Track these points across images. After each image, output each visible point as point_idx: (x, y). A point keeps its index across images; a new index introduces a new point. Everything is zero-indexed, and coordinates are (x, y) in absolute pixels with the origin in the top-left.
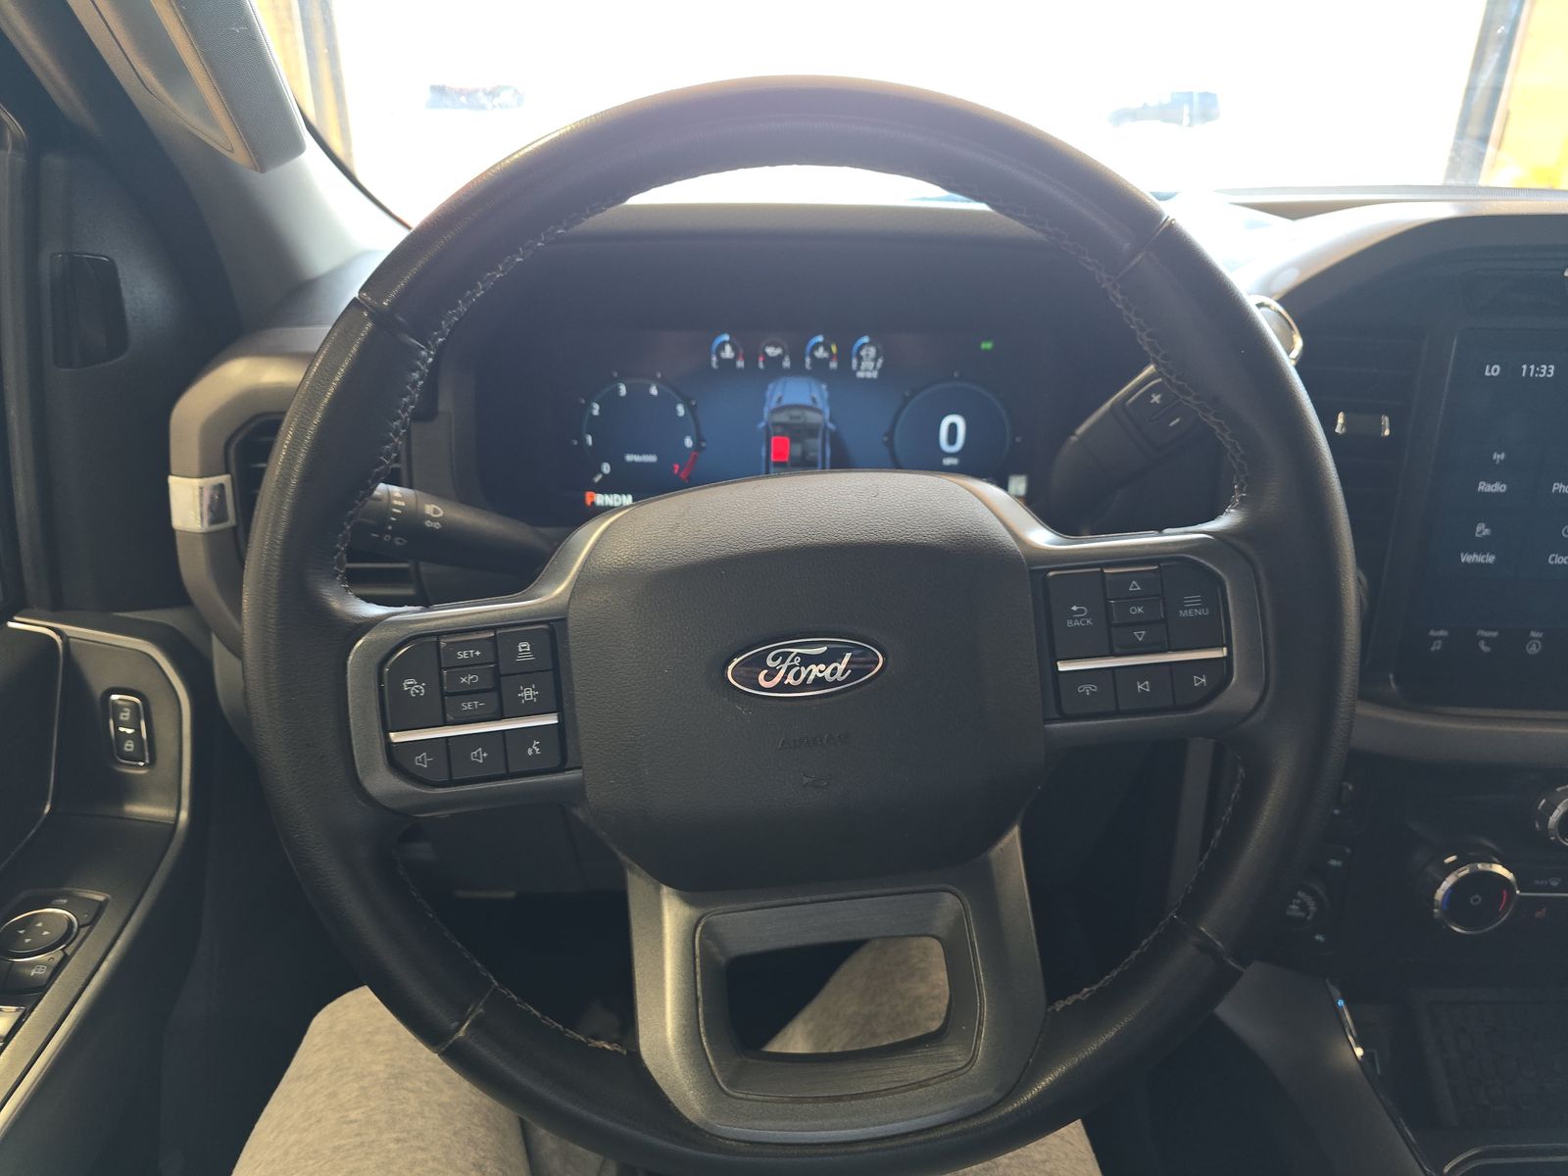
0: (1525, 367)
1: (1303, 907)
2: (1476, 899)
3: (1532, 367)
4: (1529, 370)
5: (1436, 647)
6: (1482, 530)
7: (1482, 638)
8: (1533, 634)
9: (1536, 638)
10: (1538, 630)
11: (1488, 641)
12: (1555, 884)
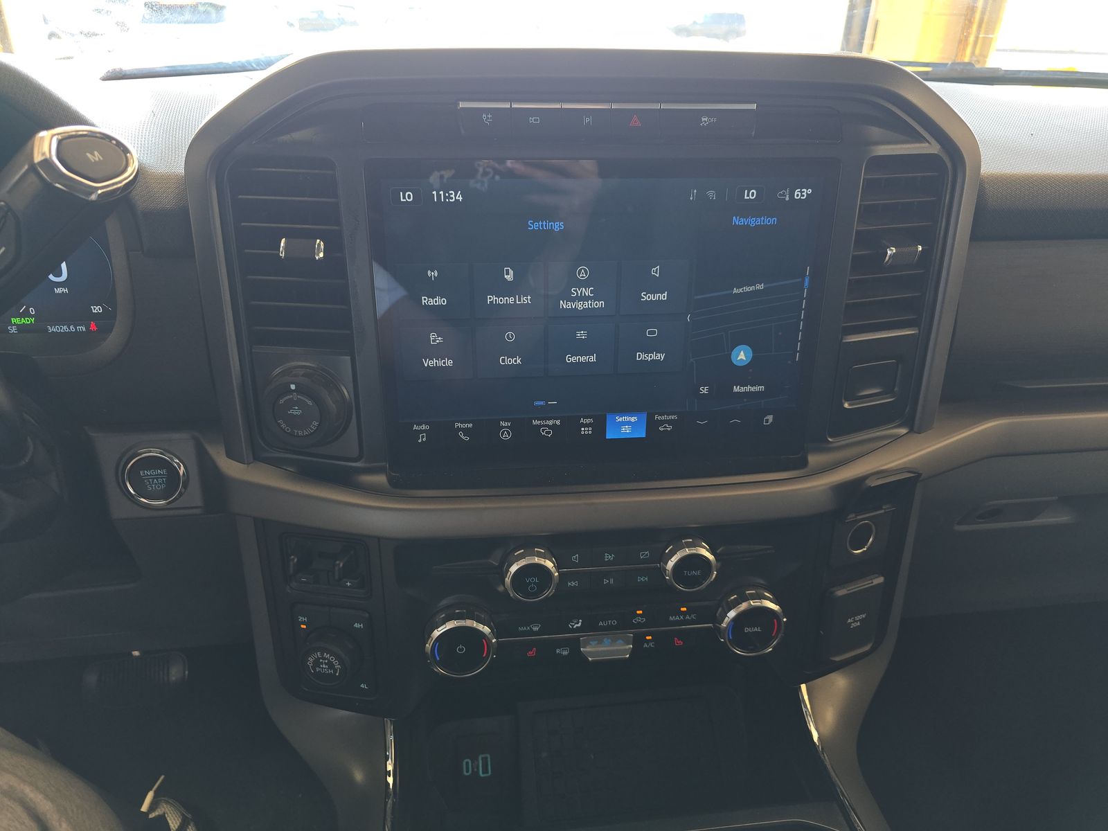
0: (435, 193)
1: (331, 665)
2: (461, 649)
3: (442, 193)
4: (439, 196)
5: (422, 439)
6: (435, 339)
7: (459, 429)
8: (503, 424)
9: (505, 427)
10: (506, 420)
11: (466, 431)
12: (536, 629)
